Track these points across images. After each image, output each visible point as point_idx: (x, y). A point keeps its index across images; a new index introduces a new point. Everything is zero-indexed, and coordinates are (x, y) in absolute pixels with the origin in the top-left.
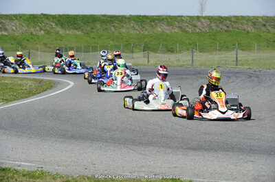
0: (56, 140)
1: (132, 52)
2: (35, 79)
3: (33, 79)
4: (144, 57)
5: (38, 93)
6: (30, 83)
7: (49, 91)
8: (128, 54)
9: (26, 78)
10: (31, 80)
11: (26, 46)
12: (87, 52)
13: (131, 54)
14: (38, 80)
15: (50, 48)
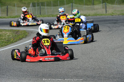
0: (30, 80)
1: (93, 4)
2: (13, 30)
3: (11, 30)
4: (103, 8)
5: (15, 42)
6: (8, 33)
7: (24, 39)
8: (89, 6)
9: (5, 30)
10: (9, 31)
11: (5, 3)
12: (55, 6)
13: (92, 6)
14: (15, 30)
15: (25, 3)
